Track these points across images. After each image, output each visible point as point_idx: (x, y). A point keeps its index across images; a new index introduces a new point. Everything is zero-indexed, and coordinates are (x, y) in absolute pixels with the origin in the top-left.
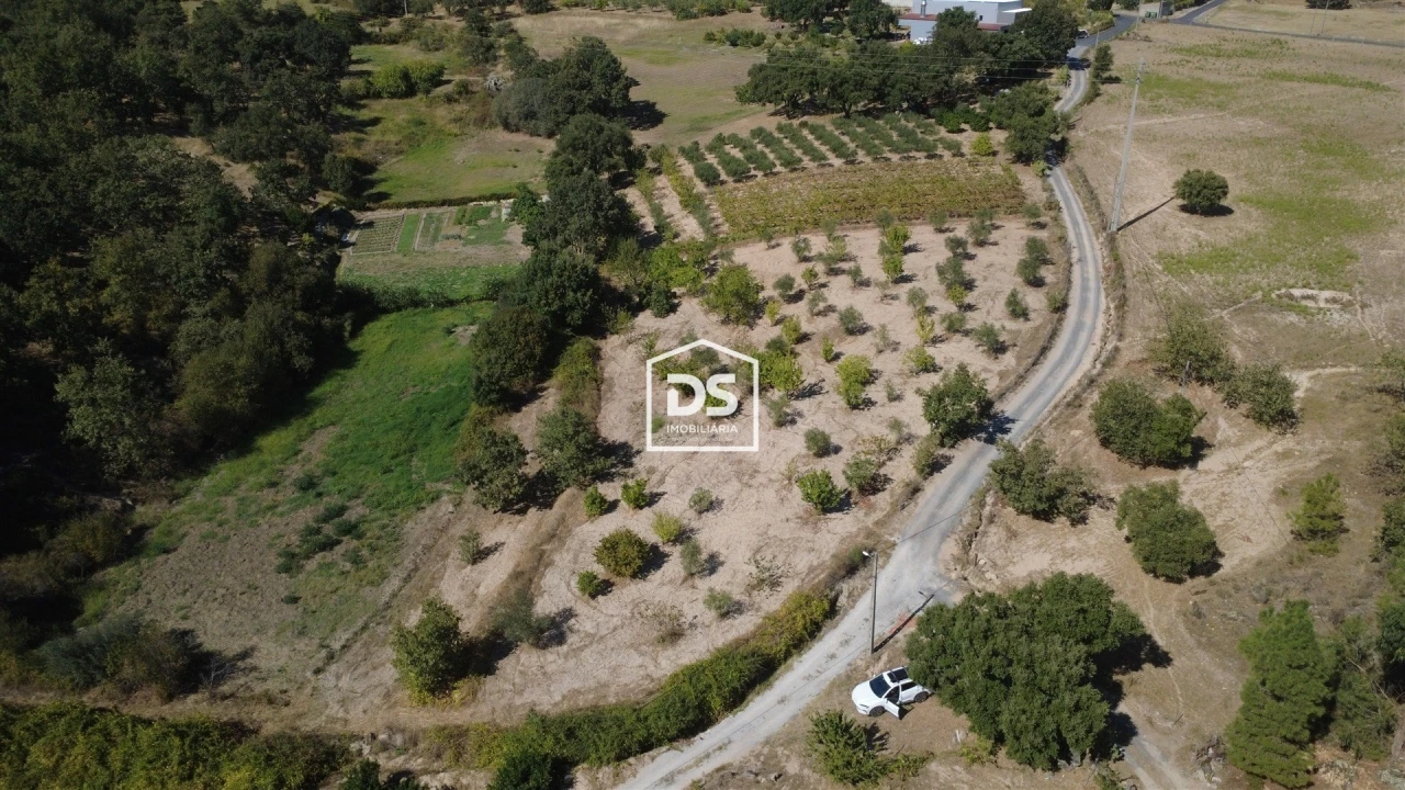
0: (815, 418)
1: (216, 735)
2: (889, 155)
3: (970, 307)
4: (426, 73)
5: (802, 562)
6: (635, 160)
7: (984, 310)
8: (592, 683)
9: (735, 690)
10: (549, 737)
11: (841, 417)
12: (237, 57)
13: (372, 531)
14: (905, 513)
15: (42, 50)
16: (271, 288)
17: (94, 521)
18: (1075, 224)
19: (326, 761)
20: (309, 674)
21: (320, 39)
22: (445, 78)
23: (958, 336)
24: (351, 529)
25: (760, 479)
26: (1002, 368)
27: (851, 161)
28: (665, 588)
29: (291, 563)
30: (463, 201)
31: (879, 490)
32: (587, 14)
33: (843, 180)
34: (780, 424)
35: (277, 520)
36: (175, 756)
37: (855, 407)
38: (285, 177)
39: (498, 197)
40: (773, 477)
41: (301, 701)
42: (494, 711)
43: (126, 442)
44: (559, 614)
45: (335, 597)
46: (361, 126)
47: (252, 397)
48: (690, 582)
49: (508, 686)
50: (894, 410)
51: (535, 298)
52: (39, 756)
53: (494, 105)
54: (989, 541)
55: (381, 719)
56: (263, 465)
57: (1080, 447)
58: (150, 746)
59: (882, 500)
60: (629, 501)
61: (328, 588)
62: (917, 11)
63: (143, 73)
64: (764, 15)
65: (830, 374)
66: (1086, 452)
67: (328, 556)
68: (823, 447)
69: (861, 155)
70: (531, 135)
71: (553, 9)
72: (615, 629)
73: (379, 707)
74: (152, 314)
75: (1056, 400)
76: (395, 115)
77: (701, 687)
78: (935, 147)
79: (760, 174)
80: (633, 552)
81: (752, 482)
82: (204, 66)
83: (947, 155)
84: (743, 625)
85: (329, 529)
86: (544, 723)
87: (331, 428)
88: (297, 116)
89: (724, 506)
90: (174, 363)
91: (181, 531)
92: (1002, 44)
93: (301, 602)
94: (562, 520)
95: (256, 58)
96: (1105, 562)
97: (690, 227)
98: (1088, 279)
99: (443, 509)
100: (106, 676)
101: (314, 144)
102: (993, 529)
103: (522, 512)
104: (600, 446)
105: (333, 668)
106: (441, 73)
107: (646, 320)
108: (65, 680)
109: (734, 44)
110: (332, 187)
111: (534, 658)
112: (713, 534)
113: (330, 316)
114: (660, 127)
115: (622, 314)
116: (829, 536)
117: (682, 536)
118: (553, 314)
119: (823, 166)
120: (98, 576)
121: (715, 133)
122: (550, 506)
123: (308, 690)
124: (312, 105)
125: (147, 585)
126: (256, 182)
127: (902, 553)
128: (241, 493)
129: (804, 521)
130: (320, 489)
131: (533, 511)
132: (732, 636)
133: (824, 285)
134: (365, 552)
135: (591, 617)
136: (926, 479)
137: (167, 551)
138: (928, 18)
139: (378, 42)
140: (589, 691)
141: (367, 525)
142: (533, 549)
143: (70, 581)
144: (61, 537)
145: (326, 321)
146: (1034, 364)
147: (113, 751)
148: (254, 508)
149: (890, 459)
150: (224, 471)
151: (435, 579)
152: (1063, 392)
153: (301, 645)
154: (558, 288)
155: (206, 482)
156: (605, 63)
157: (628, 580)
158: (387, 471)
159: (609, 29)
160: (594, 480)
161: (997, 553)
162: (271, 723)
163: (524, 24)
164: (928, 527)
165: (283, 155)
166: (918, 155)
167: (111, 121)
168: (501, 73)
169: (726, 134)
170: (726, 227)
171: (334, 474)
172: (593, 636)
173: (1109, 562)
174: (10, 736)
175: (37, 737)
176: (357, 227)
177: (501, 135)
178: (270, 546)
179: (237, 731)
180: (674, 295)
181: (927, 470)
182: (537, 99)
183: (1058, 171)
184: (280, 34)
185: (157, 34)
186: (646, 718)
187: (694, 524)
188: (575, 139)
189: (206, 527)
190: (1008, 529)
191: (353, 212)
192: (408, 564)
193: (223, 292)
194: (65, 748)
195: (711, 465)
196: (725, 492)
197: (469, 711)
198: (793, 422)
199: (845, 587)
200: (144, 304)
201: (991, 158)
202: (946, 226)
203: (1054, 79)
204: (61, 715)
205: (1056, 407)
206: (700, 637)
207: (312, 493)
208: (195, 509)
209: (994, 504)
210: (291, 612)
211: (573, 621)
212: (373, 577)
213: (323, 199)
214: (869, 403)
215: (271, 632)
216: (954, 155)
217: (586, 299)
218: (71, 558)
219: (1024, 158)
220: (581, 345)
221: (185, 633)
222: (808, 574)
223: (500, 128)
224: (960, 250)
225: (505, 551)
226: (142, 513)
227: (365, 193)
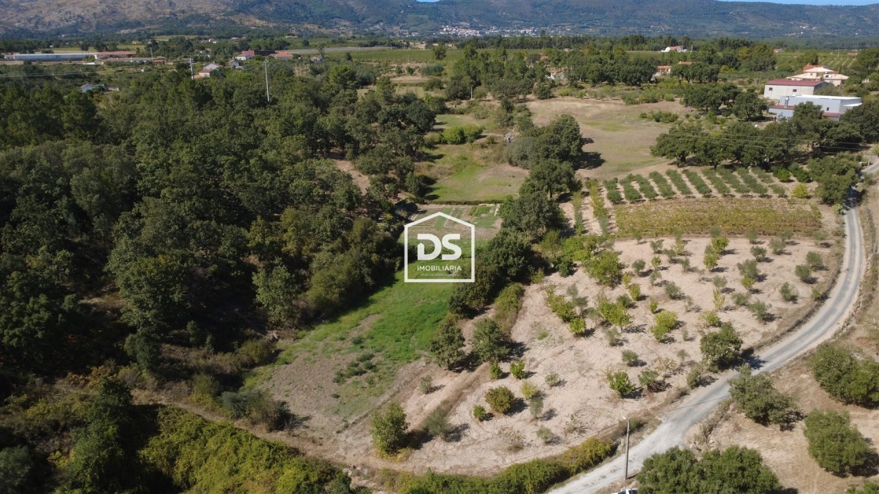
0: (635, 344)
1: (285, 451)
2: (735, 194)
3: (757, 291)
4: (472, 131)
5: (601, 423)
6: (575, 186)
7: (766, 294)
8: (467, 464)
9: (540, 482)
10: (434, 484)
11: (651, 346)
12: (376, 120)
13: (382, 369)
14: (673, 405)
15: (286, 115)
16: (362, 240)
17: (259, 343)
18: (853, 246)
19: (330, 474)
20: (334, 433)
21: (420, 111)
22: (483, 134)
23: (743, 308)
24: (371, 367)
25: (592, 373)
26: (767, 330)
27: (707, 195)
28: (520, 423)
29: (340, 378)
30: (476, 203)
31: (661, 391)
32: (572, 101)
33: (697, 207)
34: (613, 345)
35: (340, 357)
36: (265, 456)
37: (663, 341)
38: (384, 184)
39: (496, 202)
40: (600, 373)
41: (327, 444)
42: (415, 467)
43: (279, 308)
44: (461, 426)
45: (356, 398)
46: (432, 158)
47: (341, 294)
48: (535, 422)
49: (425, 457)
50: (686, 346)
51: (492, 259)
52: (211, 445)
53: (505, 151)
54: (721, 430)
55: (361, 460)
56: (340, 328)
57: (804, 385)
58: (256, 449)
59: (661, 396)
60: (514, 374)
61: (354, 394)
62: (782, 103)
63: (328, 128)
64: (681, 103)
65: (652, 320)
66: (807, 388)
67: (357, 378)
68: (634, 362)
69: (715, 192)
70: (524, 168)
71: (553, 97)
72: (488, 439)
73: (361, 455)
74: (304, 248)
75: (799, 354)
76: (452, 153)
77: (521, 476)
78: (766, 190)
79: (647, 199)
80: (505, 399)
81: (587, 374)
82: (358, 125)
83: (775, 196)
84: (557, 450)
85: (362, 365)
86: (433, 476)
87: (377, 315)
88: (400, 152)
89: (566, 385)
90: (310, 273)
91: (295, 355)
92: (829, 127)
93: (340, 398)
94: (477, 378)
95: (385, 121)
96: (794, 455)
97: (595, 228)
98: (849, 283)
99: (420, 363)
100: (245, 415)
101: (404, 167)
102: (726, 424)
103: (459, 371)
104: (508, 342)
105: (346, 432)
106: (481, 131)
107: (555, 278)
108: (229, 413)
109: (658, 121)
110: (409, 190)
111: (442, 445)
112: (554, 400)
113: (390, 258)
114: (599, 169)
115: (540, 272)
116: (621, 411)
117: (538, 396)
118: (500, 269)
119: (690, 197)
120: (255, 370)
121: (629, 173)
122: (473, 370)
123: (332, 440)
124: (409, 147)
125: (275, 377)
126: (369, 185)
127: (664, 428)
128: (327, 341)
129: (610, 400)
130: (362, 345)
131: (464, 372)
132: (548, 454)
133: (665, 269)
134: (376, 379)
135: (477, 430)
136: (693, 389)
137: (287, 363)
138: (789, 108)
139: (453, 113)
140: (464, 468)
141: (380, 366)
142: (457, 391)
143: (243, 369)
144: (243, 348)
145: (387, 260)
146: (789, 331)
147: (241, 448)
148: (331, 349)
149: (675, 374)
150: (322, 329)
151: (405, 399)
152: (805, 350)
153: (335, 418)
154: (504, 254)
155: (312, 333)
156: (570, 130)
157: (502, 415)
158: (398, 340)
159: (584, 109)
160: (500, 360)
161: (724, 438)
162: (311, 451)
163: (535, 105)
164: (685, 415)
165: (386, 172)
166: (755, 194)
167: (310, 151)
168: (513, 134)
169: (634, 174)
170: (616, 230)
171: (372, 338)
172: (475, 440)
173: (797, 456)
174: (202, 432)
175: (212, 435)
176: (417, 212)
177: (508, 168)
178: (334, 368)
179: (295, 452)
180: (575, 265)
181: (694, 383)
182: (528, 149)
183: (853, 211)
184: (401, 109)
185: (341, 108)
186: (487, 486)
187: (547, 392)
188: (539, 173)
189: (307, 355)
190: (736, 425)
191: (417, 205)
192: (395, 388)
193: (339, 240)
194: (222, 443)
195: (566, 362)
196: (569, 378)
197: (402, 465)
198: (621, 344)
199: (622, 440)
200: (301, 242)
201: (805, 200)
202: (758, 240)
203: (870, 151)
204: (223, 427)
205: (796, 359)
206: (531, 451)
207: (358, 346)
208: (305, 345)
209: (733, 410)
210: (335, 402)
211: (466, 431)
212: (377, 392)
213: (403, 196)
214: (672, 340)
215: (323, 410)
216: (780, 196)
217: (520, 262)
218: (245, 358)
219: (828, 201)
220: (513, 288)
221: (284, 403)
222: (603, 430)
223: (507, 163)
224: (760, 256)
225: (444, 390)
226: (281, 344)
227: (427, 195)
